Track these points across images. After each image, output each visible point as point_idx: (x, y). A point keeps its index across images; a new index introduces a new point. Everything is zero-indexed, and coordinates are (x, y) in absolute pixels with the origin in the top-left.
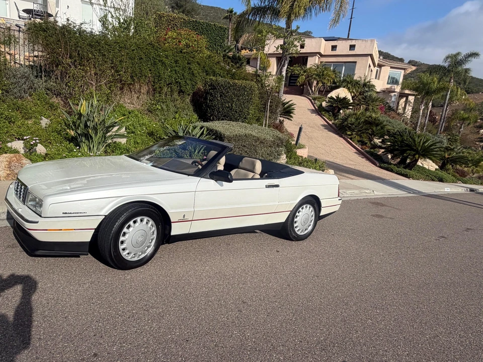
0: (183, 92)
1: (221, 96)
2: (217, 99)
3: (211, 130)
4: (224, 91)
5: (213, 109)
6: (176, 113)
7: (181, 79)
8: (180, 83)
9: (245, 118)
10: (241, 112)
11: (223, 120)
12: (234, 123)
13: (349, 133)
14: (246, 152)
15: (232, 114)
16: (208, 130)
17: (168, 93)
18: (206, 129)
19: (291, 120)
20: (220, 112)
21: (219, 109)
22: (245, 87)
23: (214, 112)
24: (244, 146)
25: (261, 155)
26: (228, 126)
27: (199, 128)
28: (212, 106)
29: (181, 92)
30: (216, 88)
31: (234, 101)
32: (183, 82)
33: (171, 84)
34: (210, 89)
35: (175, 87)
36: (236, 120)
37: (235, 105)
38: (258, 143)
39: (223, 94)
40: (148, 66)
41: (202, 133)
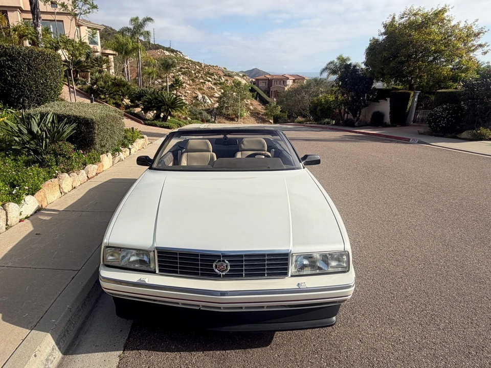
13: (102, 97)
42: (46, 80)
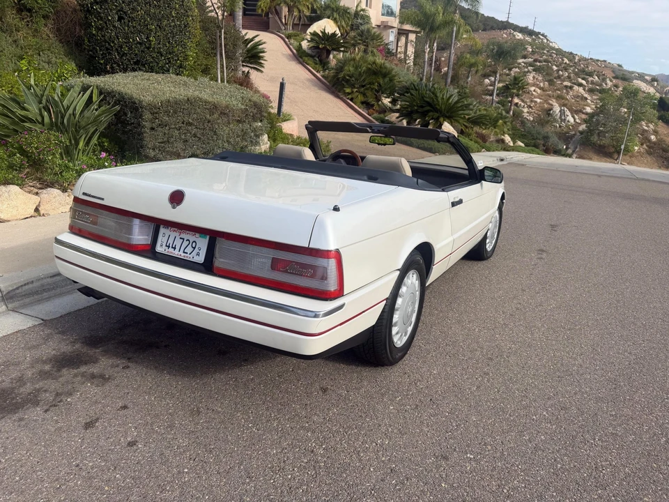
0: (29, 10)
1: (120, 19)
2: (114, 26)
3: (109, 93)
4: (126, 8)
5: (107, 49)
6: (21, 58)
9: (181, 66)
10: (170, 53)
11: (134, 70)
12: (160, 77)
13: (348, 90)
14: (195, 136)
15: (153, 58)
16: (101, 93)
18: (96, 92)
19: (262, 72)
20: (124, 54)
21: (121, 47)
23: (110, 54)
24: (190, 124)
25: (225, 139)
26: (146, 83)
27: (77, 89)
28: (105, 41)
29: (23, 9)
31: (151, 30)
36: (163, 70)
37: (157, 38)
38: (216, 116)
39: (125, 13)
41: (90, 101)
42: (147, 38)
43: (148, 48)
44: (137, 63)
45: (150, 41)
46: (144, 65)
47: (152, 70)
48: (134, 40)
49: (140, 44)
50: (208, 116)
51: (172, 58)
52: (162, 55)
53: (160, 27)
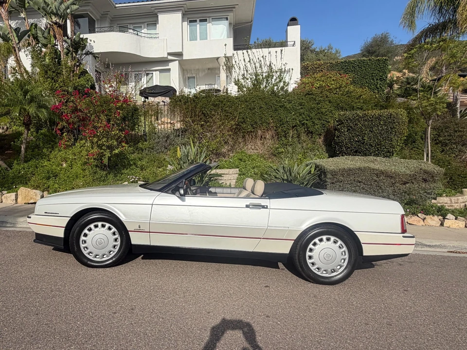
0: (312, 133)
1: (348, 130)
2: (344, 135)
4: (352, 125)
7: (307, 120)
8: (306, 124)
10: (378, 145)
15: (366, 148)
17: (295, 136)
21: (347, 144)
22: (381, 116)
23: (341, 148)
28: (340, 142)
29: (309, 133)
30: (343, 123)
31: (365, 134)
32: (309, 123)
33: (295, 126)
34: (337, 125)
35: (302, 130)
37: (370, 138)
39: (351, 127)
40: (269, 113)
43: (363, 143)
44: (356, 152)
45: (364, 139)
46: (360, 153)
47: (365, 155)
48: (354, 140)
49: (358, 142)
50: (375, 178)
51: (380, 148)
52: (372, 147)
53: (371, 131)
